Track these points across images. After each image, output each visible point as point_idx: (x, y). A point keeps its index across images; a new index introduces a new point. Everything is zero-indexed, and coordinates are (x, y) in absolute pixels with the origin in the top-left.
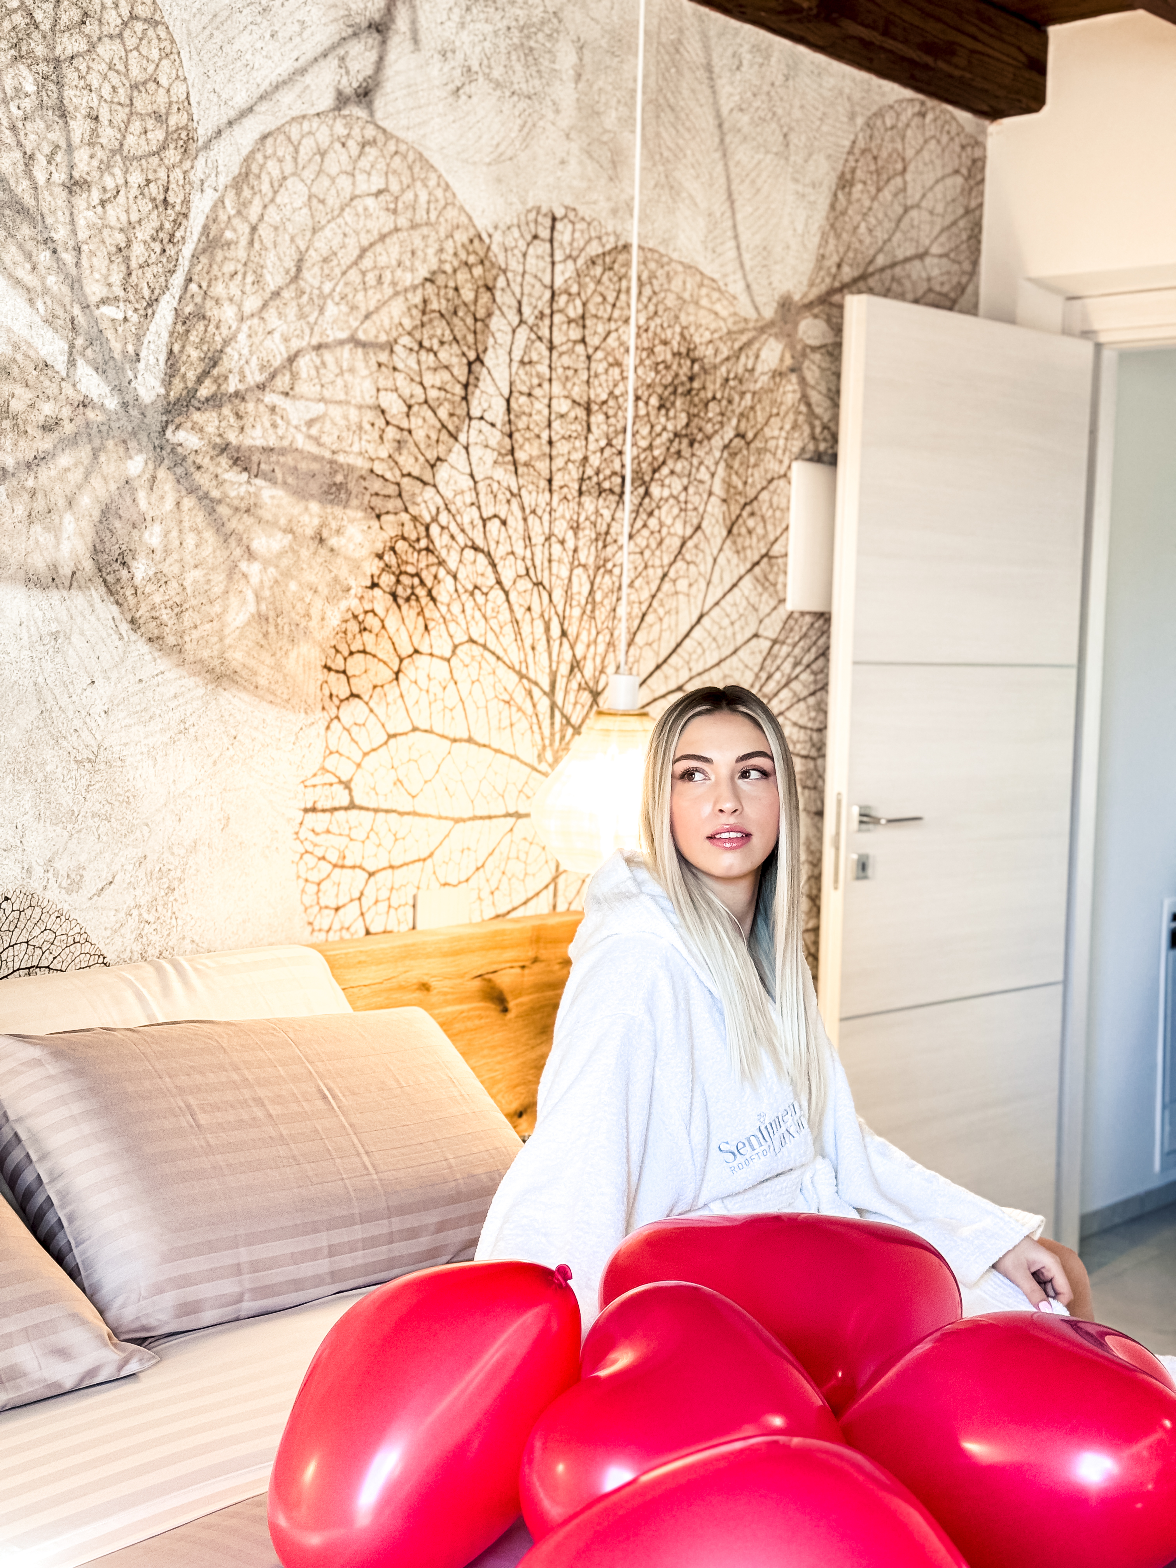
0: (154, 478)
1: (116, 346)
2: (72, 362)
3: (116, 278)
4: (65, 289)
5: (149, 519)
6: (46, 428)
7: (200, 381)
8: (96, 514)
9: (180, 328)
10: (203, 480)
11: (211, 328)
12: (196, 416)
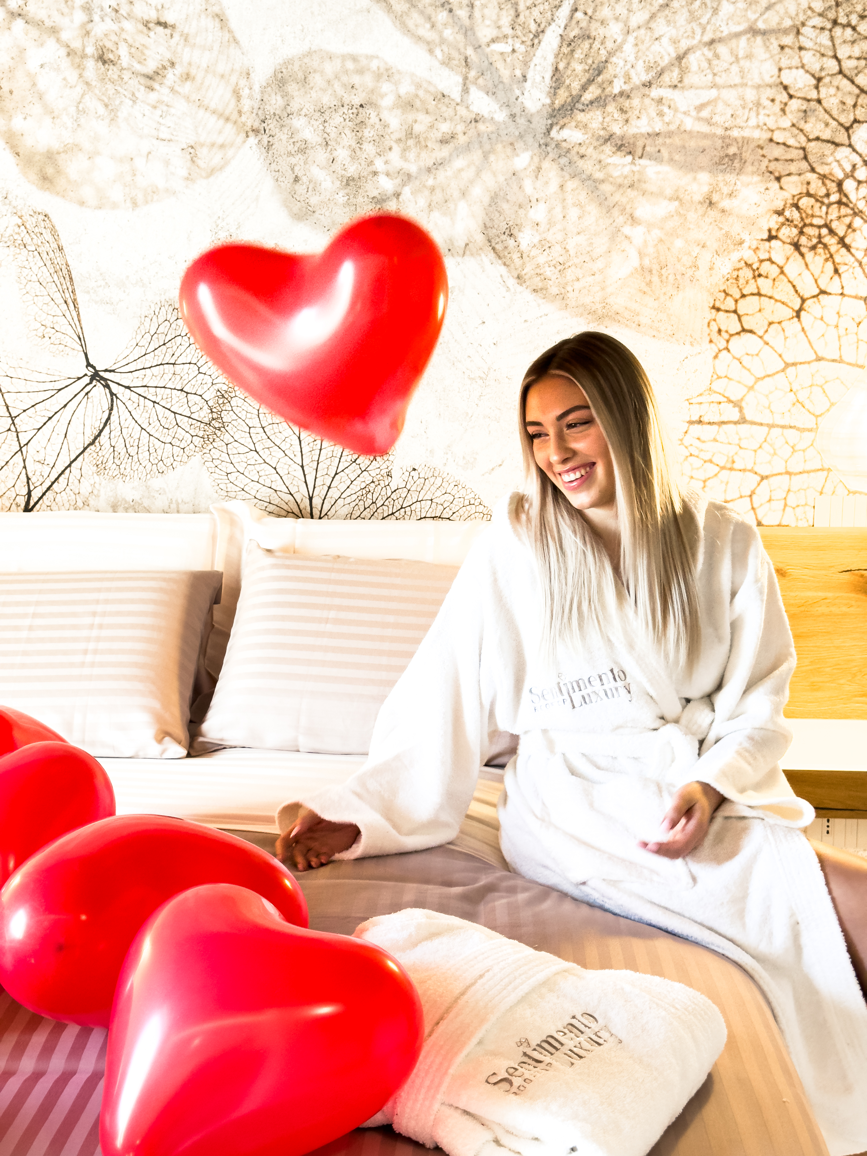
0: (539, 169)
1: (505, 73)
2: (466, 90)
3: (506, 20)
4: (460, 37)
5: (534, 200)
6: (444, 141)
7: (584, 88)
8: (486, 200)
9: (565, 50)
10: (587, 166)
11: (597, 45)
12: (580, 116)
